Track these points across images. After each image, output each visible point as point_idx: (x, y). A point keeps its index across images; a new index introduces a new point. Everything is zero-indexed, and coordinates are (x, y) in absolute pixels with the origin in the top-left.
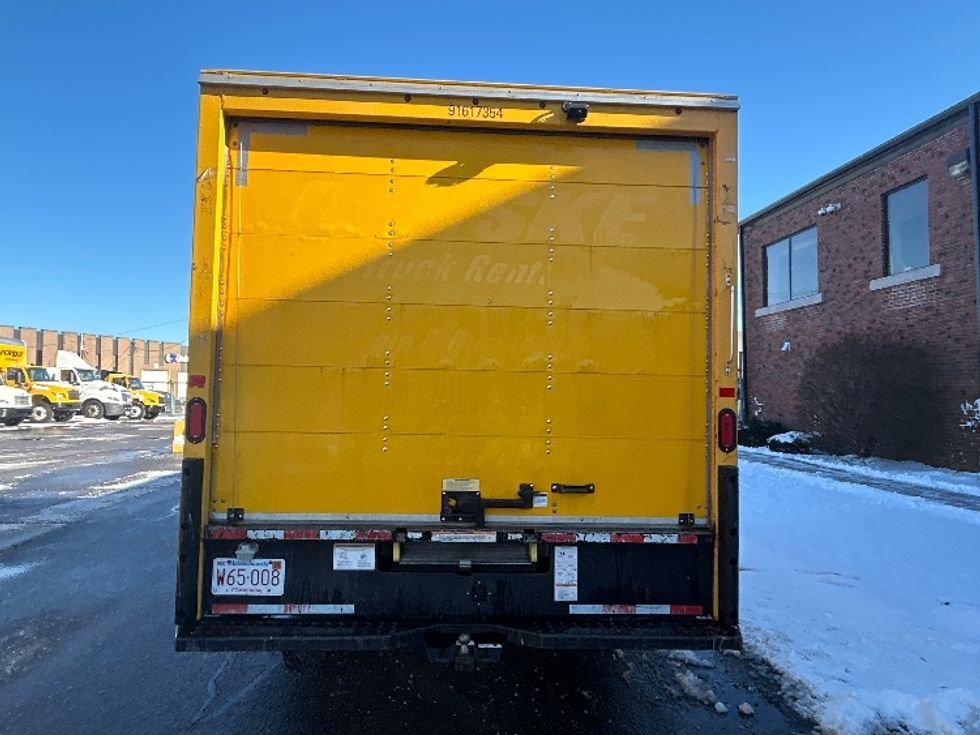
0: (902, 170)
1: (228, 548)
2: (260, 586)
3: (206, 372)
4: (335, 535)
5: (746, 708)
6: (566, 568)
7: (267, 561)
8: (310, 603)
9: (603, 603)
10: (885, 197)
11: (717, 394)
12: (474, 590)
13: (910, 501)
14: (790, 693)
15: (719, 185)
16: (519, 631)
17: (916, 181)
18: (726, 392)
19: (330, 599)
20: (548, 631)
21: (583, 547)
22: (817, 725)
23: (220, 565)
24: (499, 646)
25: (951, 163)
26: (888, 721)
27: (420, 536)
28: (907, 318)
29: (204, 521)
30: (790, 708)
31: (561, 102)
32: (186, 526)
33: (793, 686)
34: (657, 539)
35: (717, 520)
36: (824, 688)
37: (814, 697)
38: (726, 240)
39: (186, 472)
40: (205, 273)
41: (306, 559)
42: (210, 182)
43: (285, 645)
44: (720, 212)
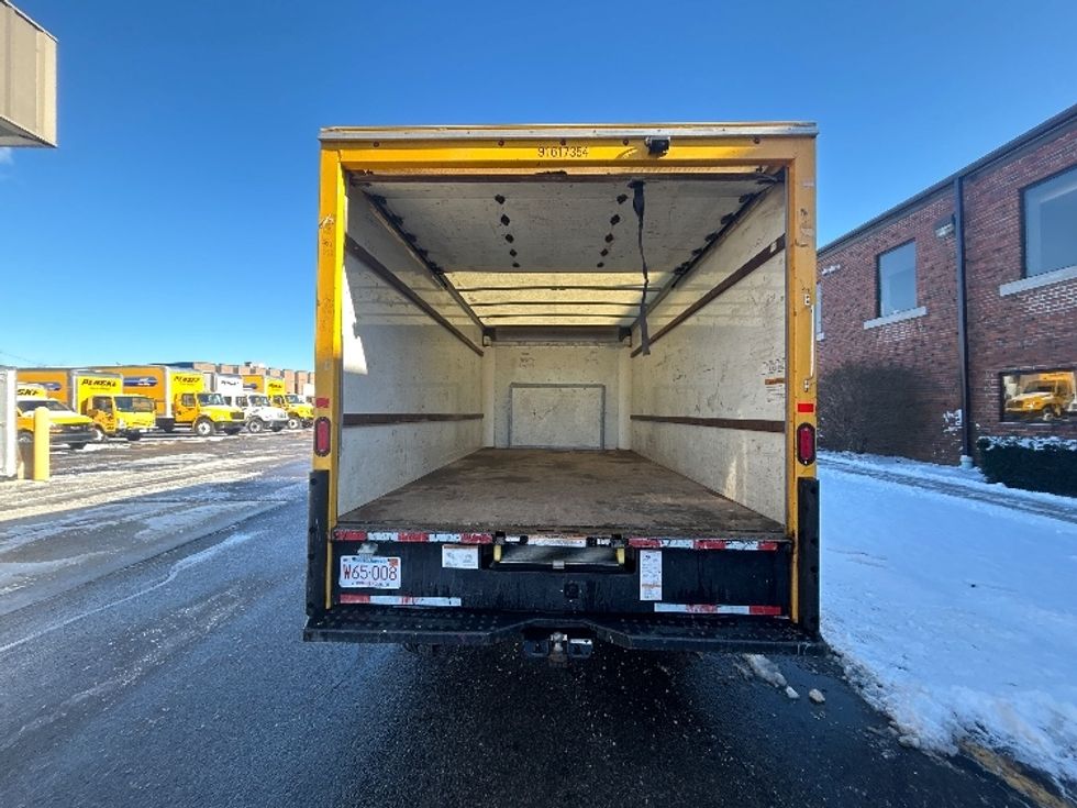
0: (893, 236)
1: (352, 547)
2: (379, 581)
3: (330, 395)
4: (442, 537)
5: (816, 695)
6: (651, 570)
7: (386, 558)
8: (423, 596)
9: (686, 603)
10: (878, 258)
11: (796, 409)
12: (567, 588)
13: (908, 489)
14: (854, 679)
15: (798, 210)
16: (608, 629)
17: (904, 244)
18: (804, 408)
20: (638, 634)
21: (667, 553)
22: (892, 720)
23: (345, 561)
24: (590, 643)
25: (938, 226)
26: (965, 720)
27: (518, 540)
28: (896, 349)
29: (331, 524)
30: (858, 696)
31: (643, 138)
32: (312, 530)
33: (856, 671)
34: (736, 546)
35: (796, 527)
36: (889, 677)
37: (880, 686)
38: (805, 261)
39: (313, 482)
40: (327, 307)
41: (419, 558)
42: (331, 226)
43: (397, 639)
44: (798, 236)
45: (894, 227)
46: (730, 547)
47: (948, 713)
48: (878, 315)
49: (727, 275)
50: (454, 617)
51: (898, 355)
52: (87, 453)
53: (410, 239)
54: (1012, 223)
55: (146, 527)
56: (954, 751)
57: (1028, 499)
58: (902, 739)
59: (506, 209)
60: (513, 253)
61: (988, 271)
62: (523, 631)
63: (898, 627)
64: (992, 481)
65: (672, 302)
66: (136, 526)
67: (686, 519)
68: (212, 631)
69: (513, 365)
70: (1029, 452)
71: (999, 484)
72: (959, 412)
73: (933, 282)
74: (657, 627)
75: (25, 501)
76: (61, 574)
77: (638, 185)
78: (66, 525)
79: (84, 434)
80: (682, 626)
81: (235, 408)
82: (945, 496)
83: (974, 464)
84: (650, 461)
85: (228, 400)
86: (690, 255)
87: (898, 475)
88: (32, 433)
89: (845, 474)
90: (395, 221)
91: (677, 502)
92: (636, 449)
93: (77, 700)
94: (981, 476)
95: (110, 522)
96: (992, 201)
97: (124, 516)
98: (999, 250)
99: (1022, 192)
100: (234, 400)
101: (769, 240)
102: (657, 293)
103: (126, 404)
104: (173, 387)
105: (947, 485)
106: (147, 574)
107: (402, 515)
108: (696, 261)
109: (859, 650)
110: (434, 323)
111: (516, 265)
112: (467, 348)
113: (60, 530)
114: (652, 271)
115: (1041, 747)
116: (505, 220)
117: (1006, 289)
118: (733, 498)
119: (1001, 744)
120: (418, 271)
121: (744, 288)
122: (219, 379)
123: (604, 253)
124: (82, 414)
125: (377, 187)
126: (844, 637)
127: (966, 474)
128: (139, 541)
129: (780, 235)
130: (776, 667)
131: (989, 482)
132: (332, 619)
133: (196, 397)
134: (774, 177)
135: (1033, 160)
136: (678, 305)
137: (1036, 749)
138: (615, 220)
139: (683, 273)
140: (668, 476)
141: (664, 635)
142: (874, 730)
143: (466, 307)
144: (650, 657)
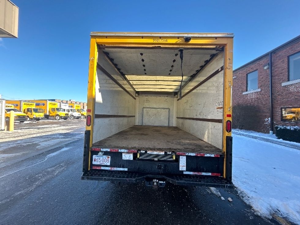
0: (251, 69)
1: (96, 153)
2: (104, 163)
3: (91, 108)
4: (122, 151)
5: (230, 199)
6: (183, 162)
7: (106, 156)
9: (193, 172)
10: (247, 75)
11: (226, 116)
12: (158, 166)
14: (241, 195)
15: (228, 58)
16: (170, 179)
17: (255, 71)
18: (229, 116)
19: (121, 166)
20: (178, 180)
21: (187, 157)
22: (252, 207)
23: (94, 157)
24: (165, 182)
25: (264, 66)
26: (274, 208)
27: (144, 152)
28: (252, 100)
29: (91, 146)
30: (242, 200)
31: (183, 37)
32: (85, 147)
33: (241, 193)
34: (208, 155)
35: (225, 151)
36: (251, 194)
37: (249, 197)
38: (229, 73)
39: (86, 133)
40: (91, 83)
41: (116, 156)
42: (93, 61)
43: (108, 180)
44: (227, 66)
45: (252, 66)
46: (206, 156)
47: (268, 206)
48: (247, 91)
49: (205, 78)
50: (125, 174)
51: (252, 102)
52: (25, 124)
53: (116, 65)
54: (286, 66)
55: (40, 145)
56: (271, 217)
57: (289, 144)
58: (255, 213)
59: (143, 57)
60: (145, 70)
61: (279, 79)
62: (145, 179)
63: (253, 180)
64: (279, 138)
65: (190, 85)
66: (37, 145)
67: (193, 147)
68: (56, 175)
69: (144, 102)
70: (290, 130)
71: (281, 139)
72: (270, 118)
73: (262, 81)
74: (184, 178)
75: (6, 137)
76: (15, 157)
77: (181, 51)
78: (17, 144)
79: (24, 118)
80: (192, 178)
81: (66, 112)
82: (265, 142)
83: (273, 133)
84: (182, 130)
85: (64, 110)
86: (195, 72)
87: (252, 136)
88: (9, 118)
89: (237, 135)
90: (112, 60)
91: (191, 142)
92: (178, 126)
93: (16, 194)
94: (276, 137)
95: (29, 143)
96: (279, 60)
97: (34, 142)
98: (282, 73)
99: (288, 57)
100: (66, 110)
101: (219, 67)
102: (185, 83)
103: (36, 111)
104: (49, 106)
105: (266, 139)
106: (39, 158)
107: (111, 144)
108: (197, 74)
109: (242, 186)
110: (122, 90)
111: (146, 74)
112: (131, 97)
113: (15, 145)
114: (184, 76)
115: (297, 217)
116: (143, 60)
117: (283, 84)
118: (206, 141)
119: (285, 216)
120: (118, 75)
121: (210, 82)
122: (62, 104)
123: (171, 71)
124: (24, 113)
125: (107, 50)
126: (238, 182)
127: (271, 136)
128: (37, 149)
129: (222, 66)
130: (218, 191)
131: (278, 139)
132: (90, 174)
133: (55, 109)
134: (220, 49)
135: (292, 48)
136: (191, 86)
137: (295, 218)
138: (174, 61)
139: (193, 77)
140: (187, 135)
141: (186, 181)
142: (247, 210)
143: (131, 85)
144: (182, 187)
